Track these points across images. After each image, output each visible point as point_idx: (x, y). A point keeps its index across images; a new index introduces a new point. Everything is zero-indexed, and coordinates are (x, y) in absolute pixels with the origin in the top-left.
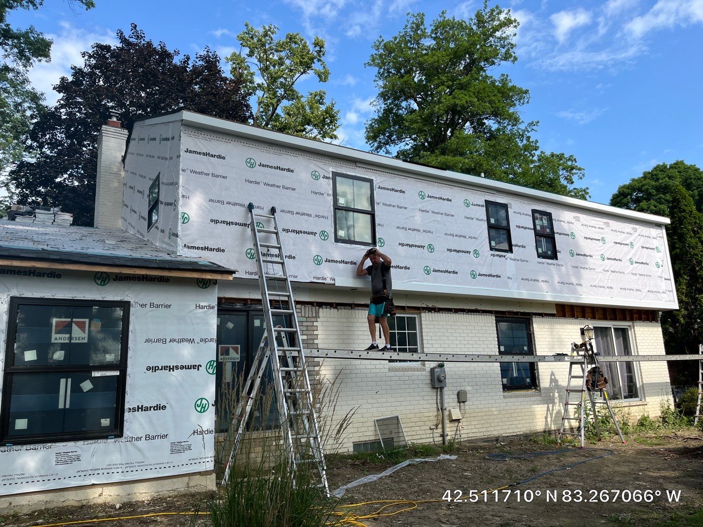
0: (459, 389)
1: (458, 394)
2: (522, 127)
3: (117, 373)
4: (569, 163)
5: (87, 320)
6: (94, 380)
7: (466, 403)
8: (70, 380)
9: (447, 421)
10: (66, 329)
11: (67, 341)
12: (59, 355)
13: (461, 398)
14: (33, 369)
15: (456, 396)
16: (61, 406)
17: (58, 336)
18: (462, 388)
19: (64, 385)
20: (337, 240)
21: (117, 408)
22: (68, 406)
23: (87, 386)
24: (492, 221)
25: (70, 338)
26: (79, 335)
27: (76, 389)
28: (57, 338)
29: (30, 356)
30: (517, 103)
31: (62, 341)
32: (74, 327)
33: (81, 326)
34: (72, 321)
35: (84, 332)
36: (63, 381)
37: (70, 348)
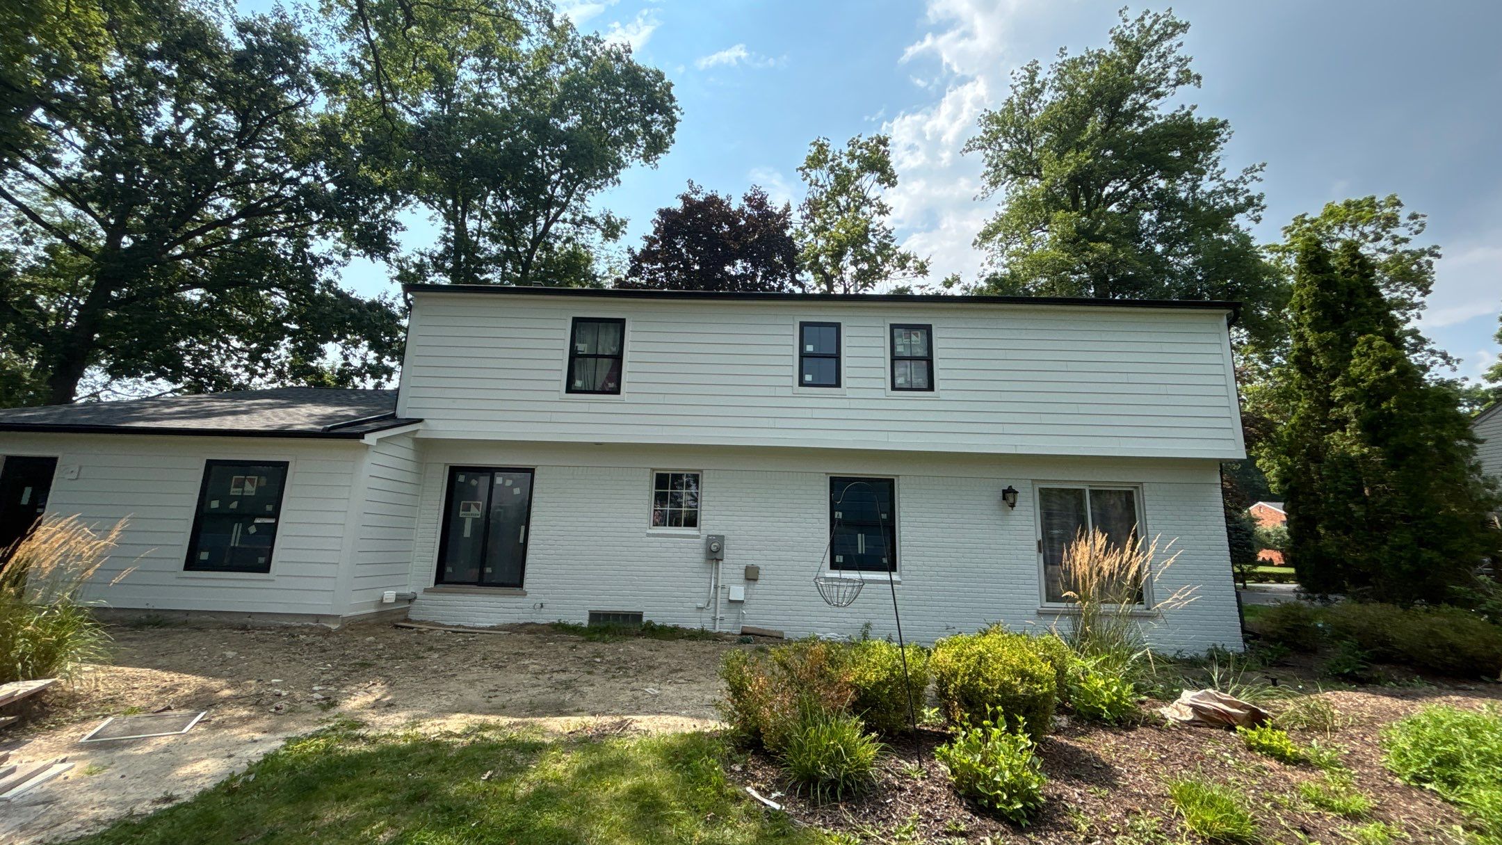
0: (750, 563)
1: (747, 569)
3: (273, 521)
5: (257, 478)
6: (256, 525)
7: (759, 582)
8: (240, 524)
9: (721, 604)
10: (241, 484)
11: (241, 494)
12: (234, 505)
13: (751, 575)
14: (216, 514)
15: (743, 571)
16: (233, 544)
17: (235, 489)
18: (756, 563)
19: (237, 529)
20: (571, 391)
21: (271, 550)
22: (237, 545)
23: (252, 530)
24: (808, 348)
25: (243, 491)
26: (250, 489)
27: (245, 531)
28: (234, 491)
29: (215, 504)
31: (237, 494)
32: (247, 483)
33: (251, 481)
34: (244, 479)
35: (253, 486)
36: (236, 525)
37: (242, 499)
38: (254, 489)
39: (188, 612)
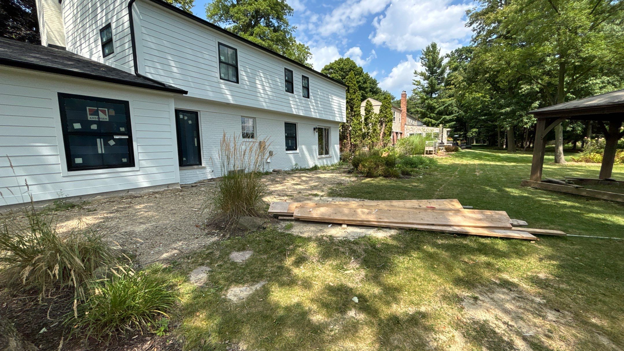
0: (270, 150)
1: (270, 152)
2: (289, 28)
3: (127, 137)
4: (306, 50)
5: (106, 109)
6: (115, 140)
7: (273, 156)
8: (102, 140)
9: (265, 164)
10: (96, 113)
11: (97, 120)
12: (94, 127)
13: (271, 154)
14: (80, 133)
16: (100, 152)
17: (91, 116)
18: (272, 150)
19: (100, 142)
20: (221, 78)
21: (129, 154)
22: (103, 152)
23: (112, 143)
24: (287, 78)
25: (99, 118)
26: (104, 117)
27: (106, 144)
28: (91, 118)
29: (77, 126)
30: (287, 14)
31: (94, 120)
32: (100, 112)
33: (104, 112)
34: (98, 110)
35: (106, 115)
36: (98, 140)
37: (99, 123)
38: (107, 117)
39: (80, 197)
